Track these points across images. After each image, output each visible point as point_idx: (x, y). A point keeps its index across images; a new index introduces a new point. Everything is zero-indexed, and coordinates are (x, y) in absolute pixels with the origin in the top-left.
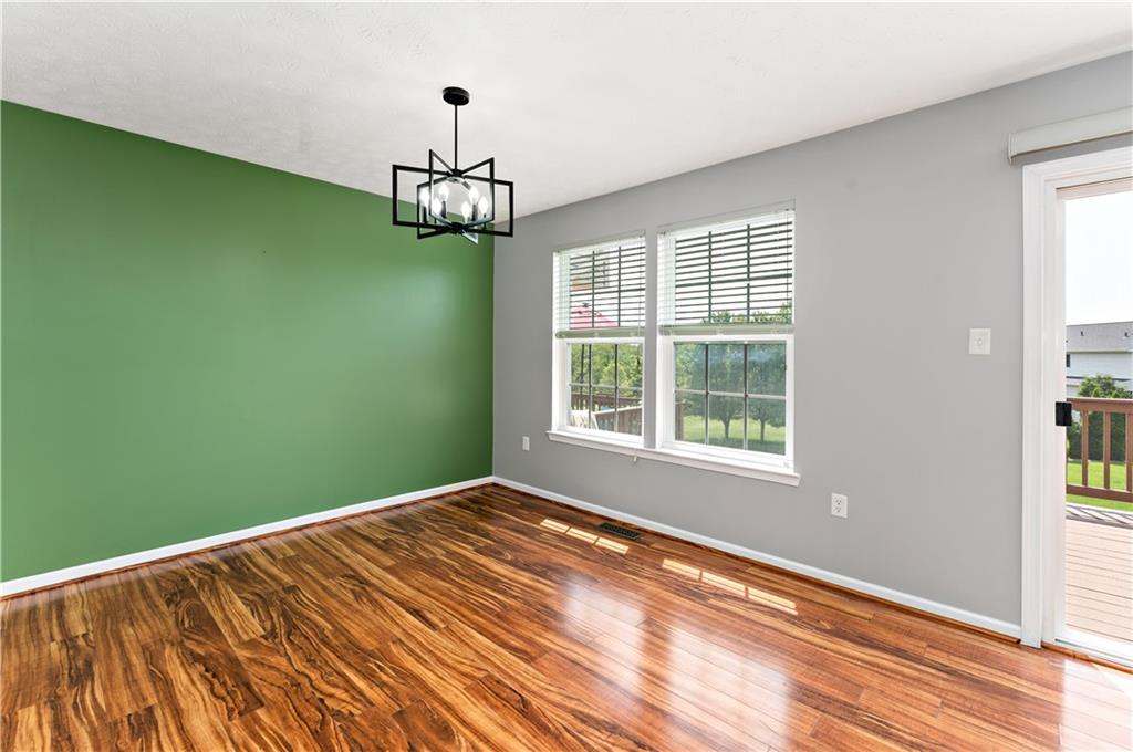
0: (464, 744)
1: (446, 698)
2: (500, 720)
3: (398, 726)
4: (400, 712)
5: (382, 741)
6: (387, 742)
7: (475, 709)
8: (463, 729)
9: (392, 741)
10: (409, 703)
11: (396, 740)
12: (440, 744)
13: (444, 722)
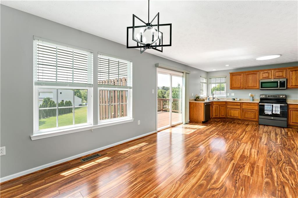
0: (203, 182)
1: (190, 187)
2: (193, 177)
3: (204, 195)
4: (199, 195)
5: (210, 196)
6: (210, 195)
7: (191, 182)
8: (199, 182)
9: (209, 194)
10: (195, 195)
11: (208, 194)
12: (205, 186)
13: (198, 186)
